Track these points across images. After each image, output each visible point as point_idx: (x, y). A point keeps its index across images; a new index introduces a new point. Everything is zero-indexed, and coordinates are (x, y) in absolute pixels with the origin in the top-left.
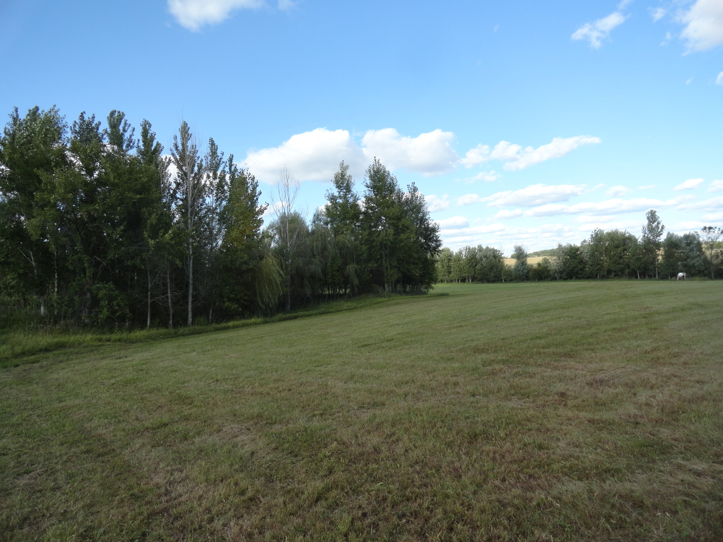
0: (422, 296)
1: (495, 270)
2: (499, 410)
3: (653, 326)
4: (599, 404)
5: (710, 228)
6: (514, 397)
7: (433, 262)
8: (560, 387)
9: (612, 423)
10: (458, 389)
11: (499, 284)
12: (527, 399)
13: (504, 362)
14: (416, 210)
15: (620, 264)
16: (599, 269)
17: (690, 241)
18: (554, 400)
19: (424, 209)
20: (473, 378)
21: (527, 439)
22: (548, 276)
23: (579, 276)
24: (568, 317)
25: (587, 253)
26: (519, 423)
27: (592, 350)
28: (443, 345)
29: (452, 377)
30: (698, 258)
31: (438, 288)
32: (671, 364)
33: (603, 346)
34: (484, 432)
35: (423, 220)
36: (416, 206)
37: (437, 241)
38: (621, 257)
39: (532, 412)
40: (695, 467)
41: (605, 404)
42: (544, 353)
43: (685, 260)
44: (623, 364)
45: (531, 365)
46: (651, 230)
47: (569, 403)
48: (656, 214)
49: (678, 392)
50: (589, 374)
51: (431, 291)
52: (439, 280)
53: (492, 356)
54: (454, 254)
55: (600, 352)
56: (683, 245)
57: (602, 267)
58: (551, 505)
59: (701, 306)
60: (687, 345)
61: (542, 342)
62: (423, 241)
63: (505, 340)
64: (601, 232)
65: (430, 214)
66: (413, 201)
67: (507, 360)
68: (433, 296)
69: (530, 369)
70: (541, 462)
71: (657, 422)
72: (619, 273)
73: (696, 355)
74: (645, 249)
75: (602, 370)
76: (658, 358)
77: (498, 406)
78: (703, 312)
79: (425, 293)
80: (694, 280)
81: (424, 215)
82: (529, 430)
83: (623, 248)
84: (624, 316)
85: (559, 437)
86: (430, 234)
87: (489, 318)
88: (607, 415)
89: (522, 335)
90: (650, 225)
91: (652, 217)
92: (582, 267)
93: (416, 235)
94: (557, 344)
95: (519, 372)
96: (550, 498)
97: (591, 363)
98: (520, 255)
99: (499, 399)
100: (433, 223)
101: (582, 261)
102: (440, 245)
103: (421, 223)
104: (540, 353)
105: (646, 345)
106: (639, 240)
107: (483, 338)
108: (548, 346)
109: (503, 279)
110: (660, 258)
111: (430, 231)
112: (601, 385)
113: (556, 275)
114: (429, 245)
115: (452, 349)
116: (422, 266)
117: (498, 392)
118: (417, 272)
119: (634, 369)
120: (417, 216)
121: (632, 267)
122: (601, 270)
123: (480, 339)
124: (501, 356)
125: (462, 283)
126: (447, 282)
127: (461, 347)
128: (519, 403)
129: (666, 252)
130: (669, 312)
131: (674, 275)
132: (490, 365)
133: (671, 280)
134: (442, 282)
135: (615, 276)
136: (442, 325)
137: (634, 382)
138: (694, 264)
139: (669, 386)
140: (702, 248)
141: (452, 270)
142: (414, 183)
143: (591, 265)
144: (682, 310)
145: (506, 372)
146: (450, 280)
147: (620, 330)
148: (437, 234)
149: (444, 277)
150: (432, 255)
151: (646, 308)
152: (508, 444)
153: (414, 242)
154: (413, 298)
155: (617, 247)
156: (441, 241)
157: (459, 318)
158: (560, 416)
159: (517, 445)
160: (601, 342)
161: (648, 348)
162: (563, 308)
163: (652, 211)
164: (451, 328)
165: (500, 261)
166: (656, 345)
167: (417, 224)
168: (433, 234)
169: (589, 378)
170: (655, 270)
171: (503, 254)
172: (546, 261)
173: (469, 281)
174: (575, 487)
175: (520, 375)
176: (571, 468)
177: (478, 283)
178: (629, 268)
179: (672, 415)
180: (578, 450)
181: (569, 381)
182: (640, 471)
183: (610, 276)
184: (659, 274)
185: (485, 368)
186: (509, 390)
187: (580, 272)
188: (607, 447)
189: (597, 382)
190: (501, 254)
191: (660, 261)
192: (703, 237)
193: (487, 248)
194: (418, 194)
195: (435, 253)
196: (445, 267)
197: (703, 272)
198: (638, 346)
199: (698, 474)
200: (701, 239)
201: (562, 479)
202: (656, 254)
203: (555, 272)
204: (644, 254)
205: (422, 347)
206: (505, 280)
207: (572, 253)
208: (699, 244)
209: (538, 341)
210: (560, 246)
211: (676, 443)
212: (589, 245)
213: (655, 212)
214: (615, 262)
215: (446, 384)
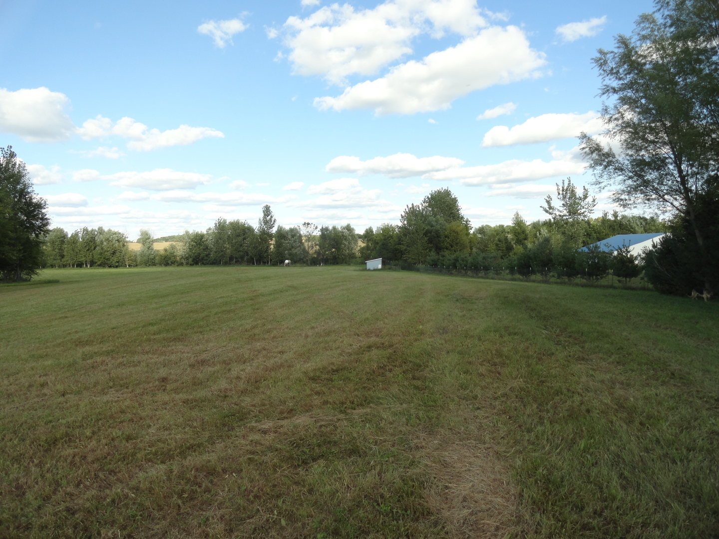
0: (22, 284)
1: (118, 254)
2: (92, 406)
3: (256, 307)
4: (197, 384)
5: (308, 224)
6: (112, 389)
7: (37, 244)
8: (163, 372)
9: (204, 400)
10: (45, 391)
11: (122, 270)
12: (126, 390)
13: (108, 353)
14: (14, 181)
15: (240, 251)
16: (223, 256)
17: (294, 233)
18: (153, 386)
19: (25, 180)
20: (68, 374)
21: (116, 432)
22: (175, 261)
23: (205, 262)
24: (185, 302)
25: (212, 240)
26: (111, 417)
27: (201, 332)
28: (37, 340)
29: (40, 377)
30: (299, 248)
31: (45, 274)
32: (264, 339)
33: (211, 328)
34: (67, 435)
35: (23, 193)
36: (13, 175)
37: (42, 219)
38: (241, 245)
39: (127, 403)
40: (264, 426)
41: (201, 383)
42: (155, 339)
43: (290, 249)
44: (225, 344)
45: (138, 353)
46: (266, 222)
47: (168, 387)
48: (270, 209)
49: (263, 363)
50: (193, 356)
51: (35, 278)
52: (47, 265)
53: (95, 348)
54: (69, 236)
55: (207, 334)
56: (290, 237)
57: (225, 254)
58: (126, 497)
59: (294, 288)
60: (279, 322)
61: (155, 328)
62: (24, 218)
63: (115, 330)
64: (225, 221)
65: (33, 186)
66: (9, 169)
67: (112, 351)
68: (37, 284)
69: (136, 358)
70: (126, 453)
71: (242, 392)
72: (240, 260)
73: (283, 330)
74: (260, 238)
75: (206, 351)
76: (255, 334)
77: (90, 402)
78: (295, 293)
79: (26, 280)
80: (297, 266)
81: (26, 186)
82: (121, 422)
83: (243, 237)
84: (235, 299)
85: (151, 424)
86: (34, 211)
87: (101, 306)
88: (201, 393)
89: (135, 323)
90: (265, 218)
91: (267, 211)
92: (207, 253)
93: (14, 210)
94: (169, 330)
95: (123, 362)
96: (126, 491)
97: (198, 345)
98: (146, 239)
99: (93, 394)
100: (38, 197)
101: (207, 248)
102: (47, 224)
103: (20, 197)
104: (149, 340)
105: (247, 324)
106: (256, 230)
107: (90, 328)
108: (159, 332)
109: (127, 264)
110: (272, 247)
111: (34, 206)
112: (202, 365)
113: (183, 261)
114: (33, 224)
115: (49, 344)
116: (21, 248)
117: (95, 386)
118: (14, 255)
119: (234, 347)
120: (15, 188)
121: (250, 254)
122: (224, 257)
123: (86, 330)
124: (105, 348)
125: (79, 268)
126: (59, 267)
127: (59, 341)
128: (116, 395)
129: (276, 241)
130: (271, 294)
131: (282, 262)
132: (91, 357)
133: (279, 266)
134: (52, 267)
135: (236, 262)
136: (42, 317)
137: (231, 360)
138: (296, 253)
139: (258, 359)
140: (302, 240)
141: (65, 253)
142: (11, 147)
143: (216, 252)
144: (281, 291)
145: (109, 364)
146: (63, 265)
147: (229, 311)
148: (43, 211)
149: (55, 262)
150: (37, 236)
151: (254, 291)
152: (94, 442)
153: (11, 219)
154: (8, 286)
155: (238, 236)
156: (49, 219)
157: (65, 308)
158: (156, 402)
159: (104, 441)
160: (210, 325)
161: (248, 327)
162: (182, 293)
163: (267, 206)
164: (52, 320)
165: (124, 245)
166: (256, 323)
167: (16, 197)
168: (38, 211)
169: (192, 360)
170: (268, 258)
171: (127, 238)
172: (173, 247)
173: (87, 266)
174: (157, 471)
175: (124, 365)
176: (156, 454)
177: (98, 269)
178: (248, 255)
179: (255, 383)
180: (167, 433)
181: (173, 365)
182: (220, 440)
183: (232, 262)
184: (271, 260)
185: (84, 362)
186: (107, 383)
187: (205, 258)
188: (195, 424)
189: (199, 363)
190: (126, 237)
191: (272, 249)
192: (303, 231)
193: (110, 230)
194: (18, 160)
195: (40, 233)
196: (57, 250)
197: (302, 259)
198: (241, 325)
199: (265, 432)
200: (302, 233)
201: (144, 466)
202: (269, 243)
203: (182, 258)
204: (260, 243)
205: (7, 346)
206: (129, 266)
207: (198, 240)
208: (300, 236)
209: (151, 328)
210: (187, 232)
211: (252, 408)
212: (214, 232)
213: (269, 207)
214: (236, 250)
215: (30, 386)
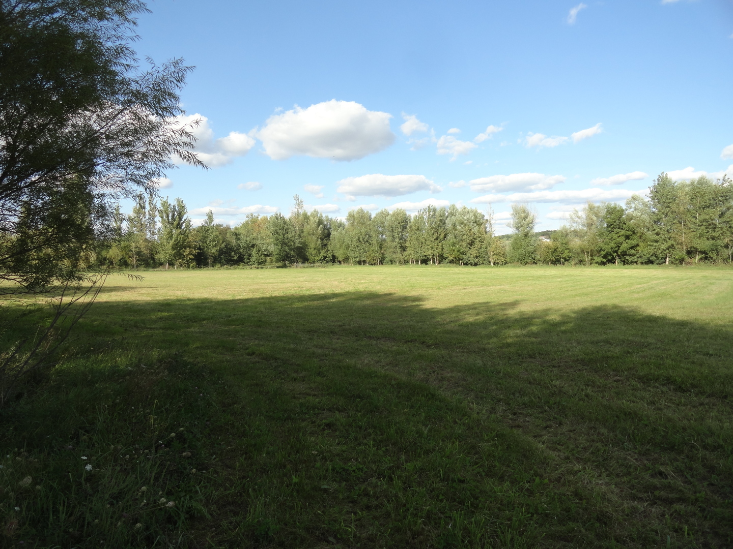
1: (477, 245)
11: (486, 269)
52: (387, 260)
54: (413, 219)
109: (491, 260)
125: (424, 265)
126: (400, 263)
134: (392, 263)
141: (407, 244)
146: (405, 261)
149: (395, 256)
165: (486, 230)
173: (434, 262)
177: (449, 266)
196: (397, 240)
206: (494, 264)
